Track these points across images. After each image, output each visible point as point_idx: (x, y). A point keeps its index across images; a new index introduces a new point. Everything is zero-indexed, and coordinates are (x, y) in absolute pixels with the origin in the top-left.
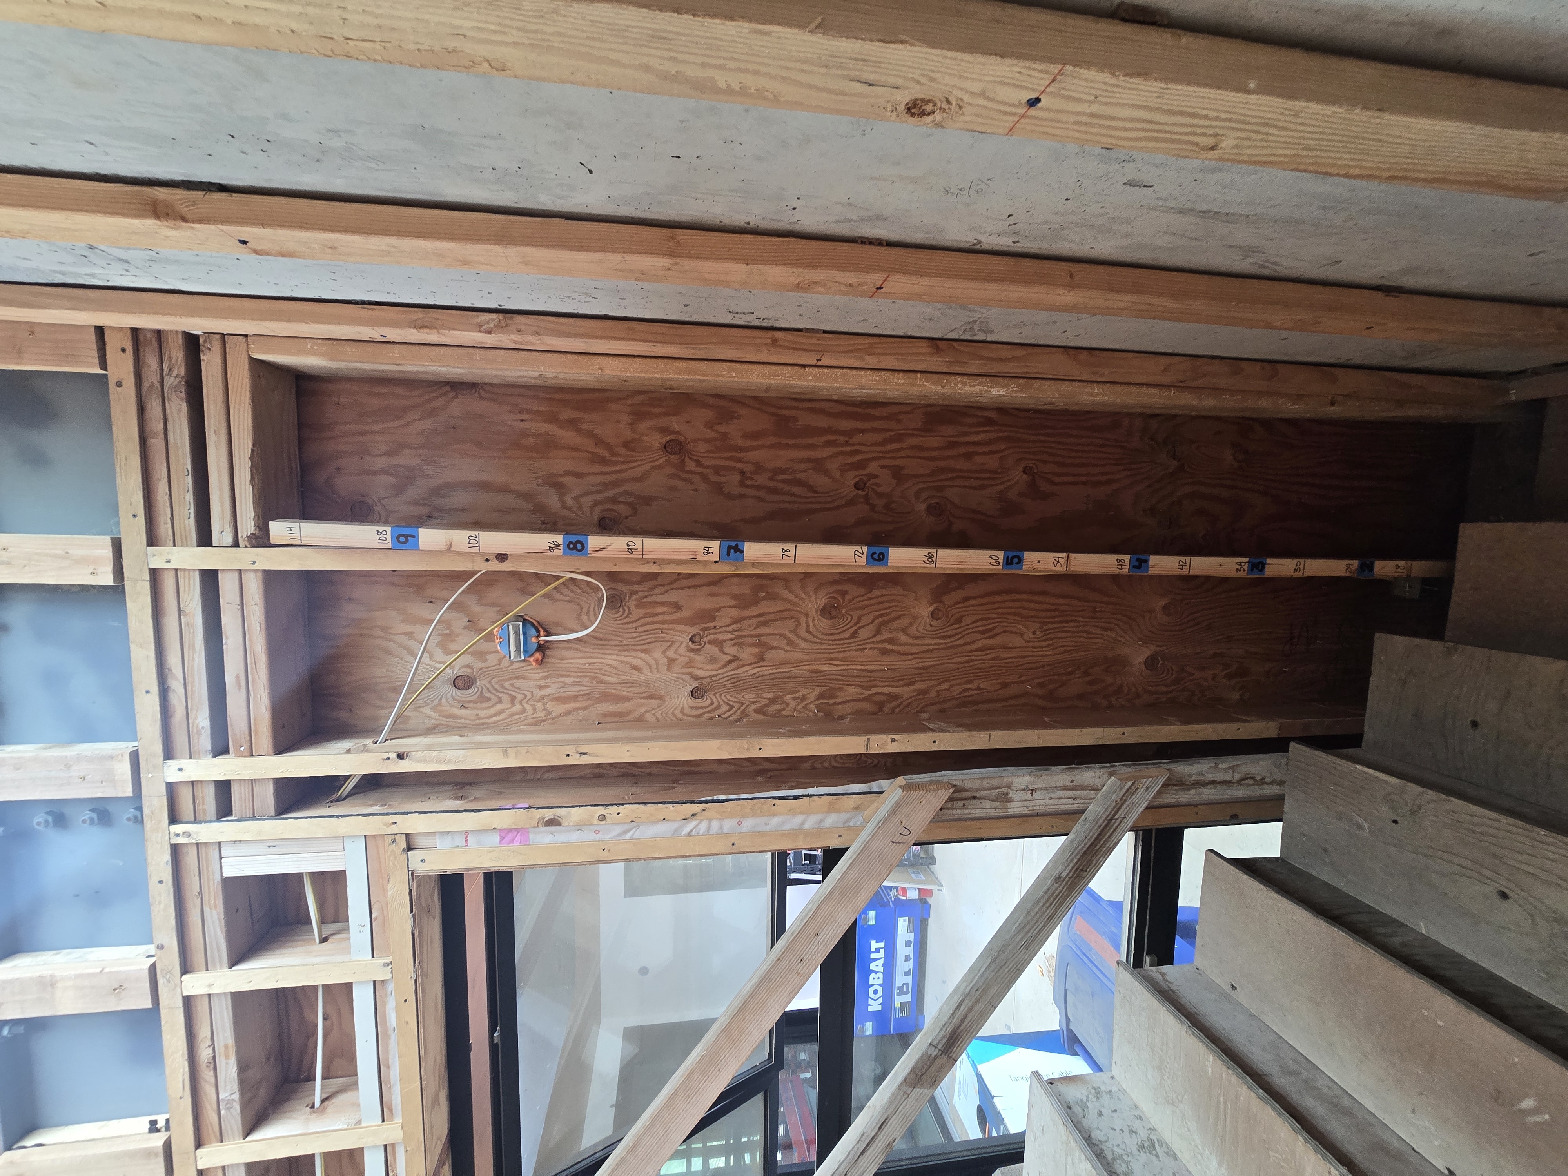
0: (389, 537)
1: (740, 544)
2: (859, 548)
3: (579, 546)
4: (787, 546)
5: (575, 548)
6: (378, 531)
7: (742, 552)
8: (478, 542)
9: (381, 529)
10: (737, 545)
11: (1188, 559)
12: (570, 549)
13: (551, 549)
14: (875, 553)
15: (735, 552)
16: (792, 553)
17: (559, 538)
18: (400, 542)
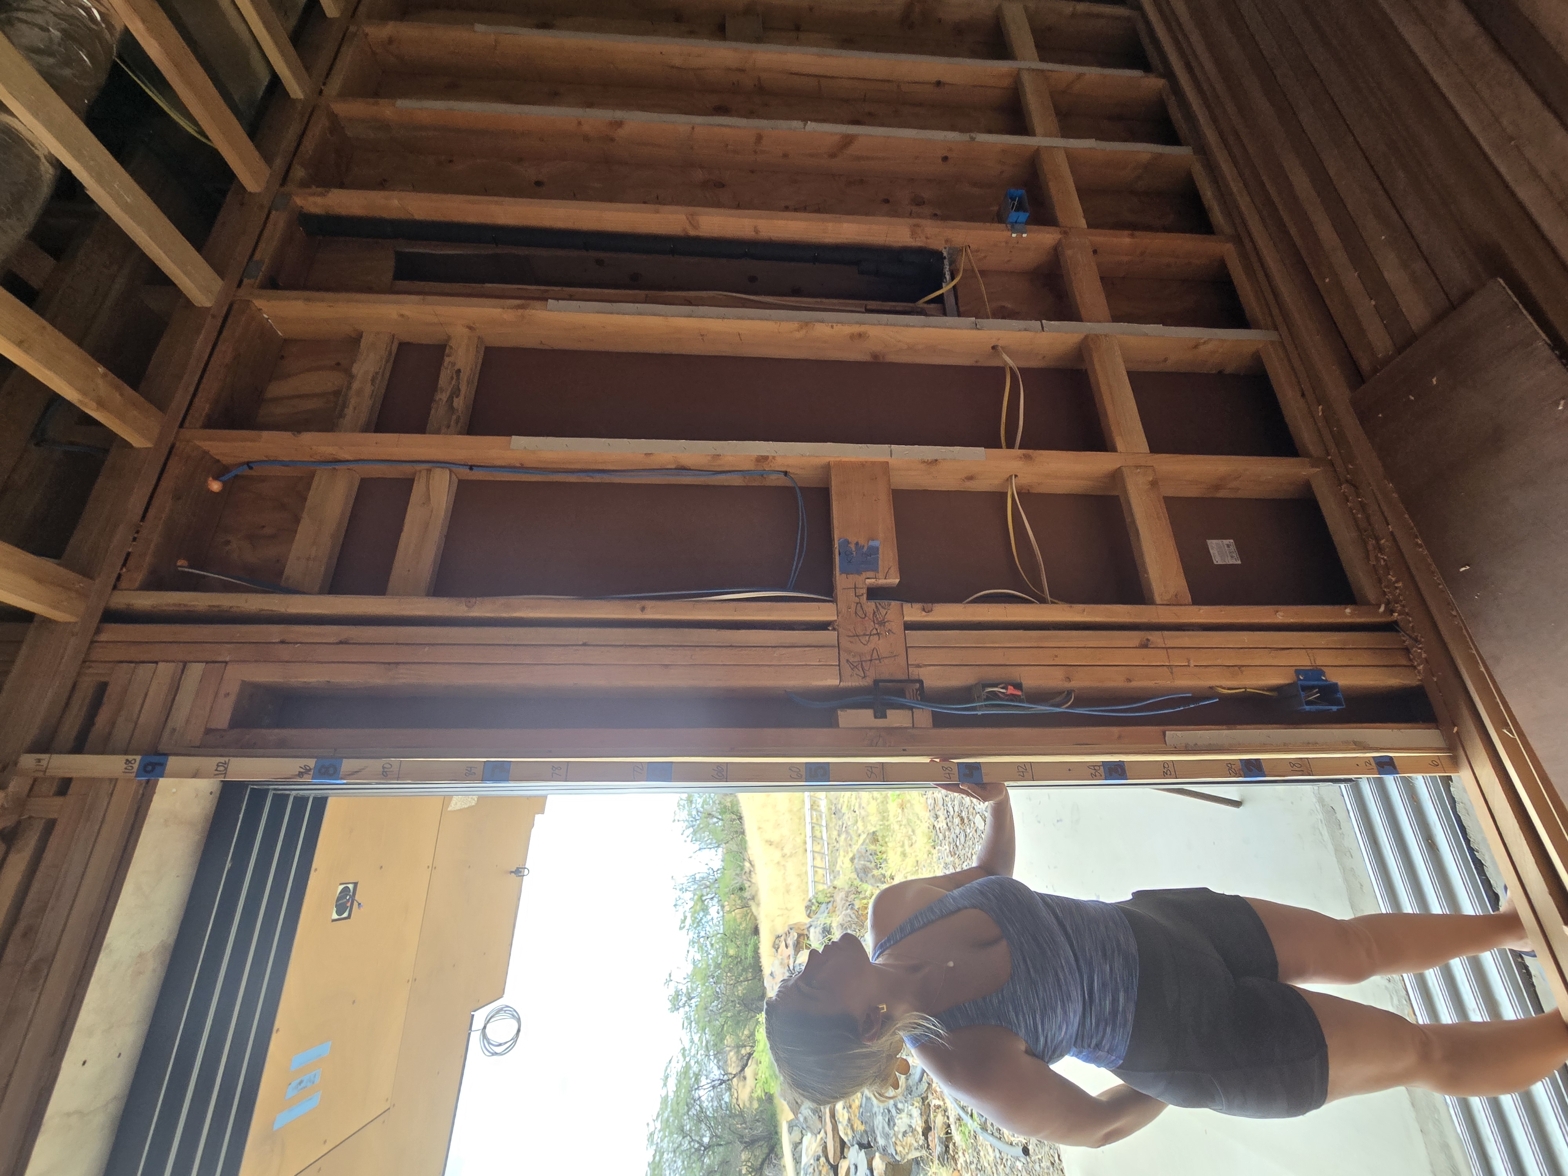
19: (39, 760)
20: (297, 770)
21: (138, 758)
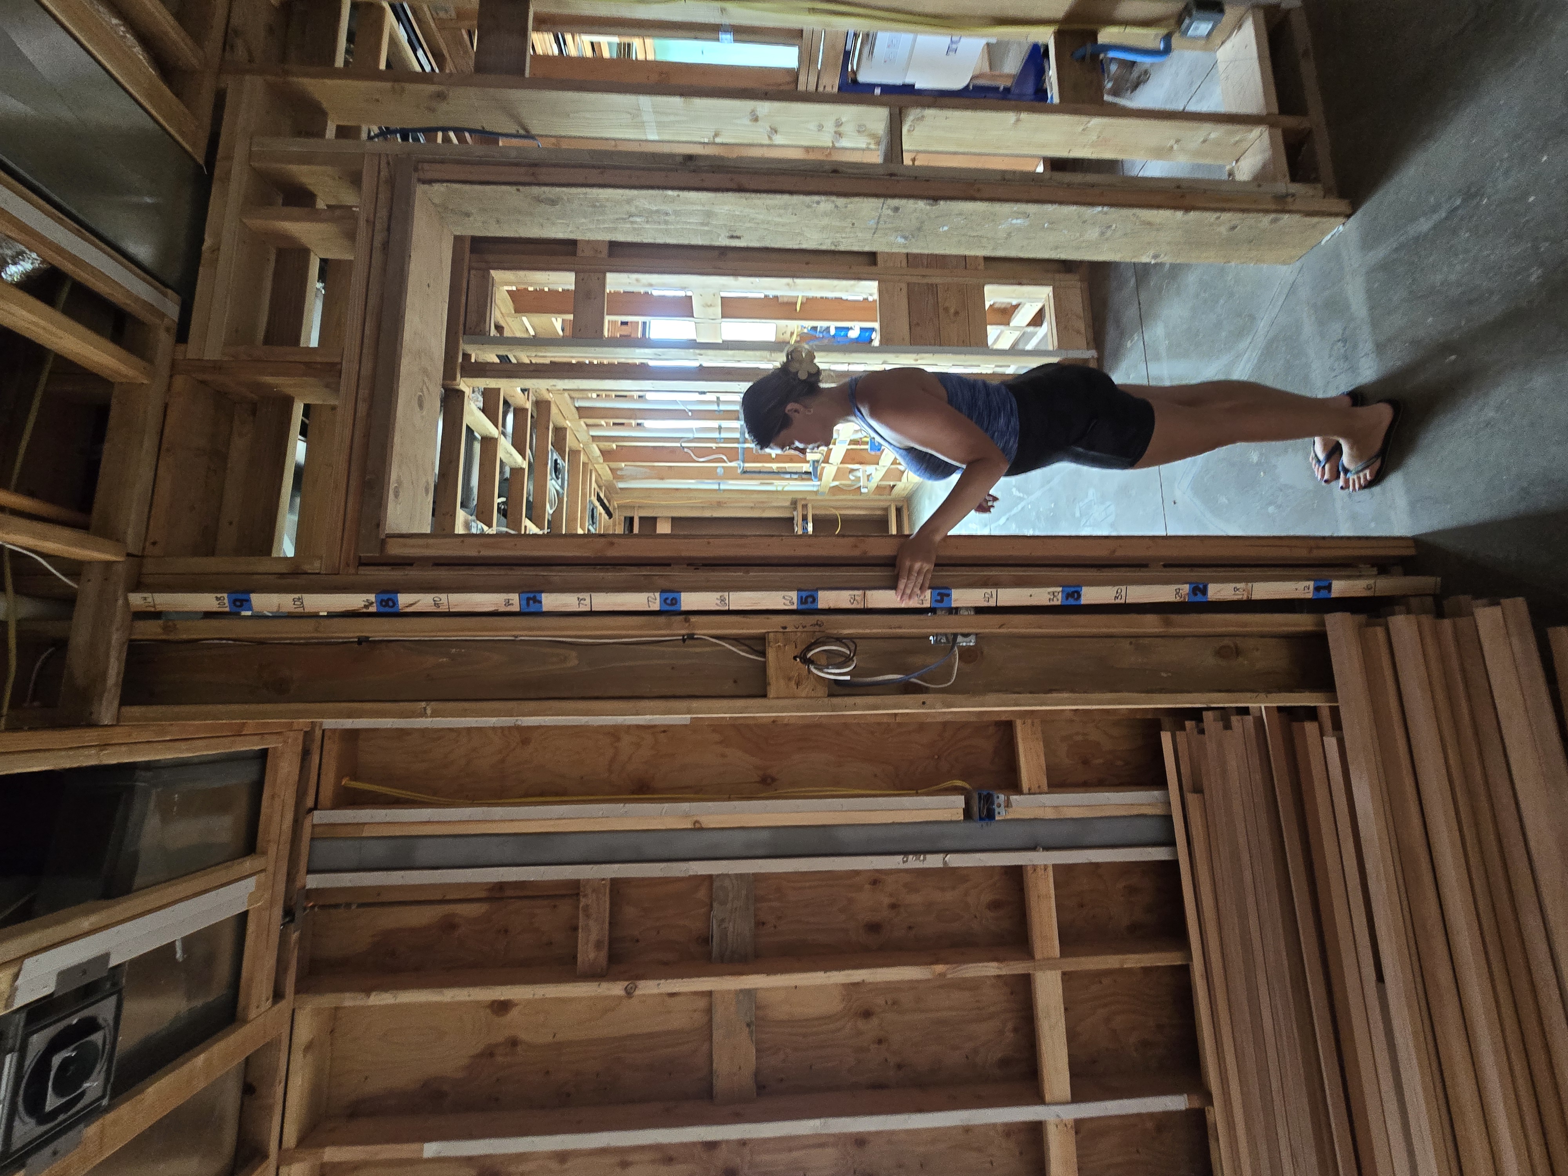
0: (226, 601)
1: (537, 595)
2: (651, 594)
3: (391, 604)
4: (581, 595)
5: (387, 605)
6: (217, 598)
7: (540, 602)
8: (302, 603)
9: (219, 595)
10: (535, 597)
11: (994, 591)
12: (384, 606)
13: (366, 607)
14: (667, 599)
15: (534, 602)
16: (588, 601)
17: (372, 597)
18: (235, 605)
19: (145, 599)
20: (362, 604)
21: (225, 595)
